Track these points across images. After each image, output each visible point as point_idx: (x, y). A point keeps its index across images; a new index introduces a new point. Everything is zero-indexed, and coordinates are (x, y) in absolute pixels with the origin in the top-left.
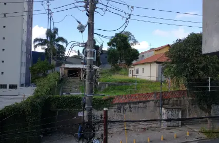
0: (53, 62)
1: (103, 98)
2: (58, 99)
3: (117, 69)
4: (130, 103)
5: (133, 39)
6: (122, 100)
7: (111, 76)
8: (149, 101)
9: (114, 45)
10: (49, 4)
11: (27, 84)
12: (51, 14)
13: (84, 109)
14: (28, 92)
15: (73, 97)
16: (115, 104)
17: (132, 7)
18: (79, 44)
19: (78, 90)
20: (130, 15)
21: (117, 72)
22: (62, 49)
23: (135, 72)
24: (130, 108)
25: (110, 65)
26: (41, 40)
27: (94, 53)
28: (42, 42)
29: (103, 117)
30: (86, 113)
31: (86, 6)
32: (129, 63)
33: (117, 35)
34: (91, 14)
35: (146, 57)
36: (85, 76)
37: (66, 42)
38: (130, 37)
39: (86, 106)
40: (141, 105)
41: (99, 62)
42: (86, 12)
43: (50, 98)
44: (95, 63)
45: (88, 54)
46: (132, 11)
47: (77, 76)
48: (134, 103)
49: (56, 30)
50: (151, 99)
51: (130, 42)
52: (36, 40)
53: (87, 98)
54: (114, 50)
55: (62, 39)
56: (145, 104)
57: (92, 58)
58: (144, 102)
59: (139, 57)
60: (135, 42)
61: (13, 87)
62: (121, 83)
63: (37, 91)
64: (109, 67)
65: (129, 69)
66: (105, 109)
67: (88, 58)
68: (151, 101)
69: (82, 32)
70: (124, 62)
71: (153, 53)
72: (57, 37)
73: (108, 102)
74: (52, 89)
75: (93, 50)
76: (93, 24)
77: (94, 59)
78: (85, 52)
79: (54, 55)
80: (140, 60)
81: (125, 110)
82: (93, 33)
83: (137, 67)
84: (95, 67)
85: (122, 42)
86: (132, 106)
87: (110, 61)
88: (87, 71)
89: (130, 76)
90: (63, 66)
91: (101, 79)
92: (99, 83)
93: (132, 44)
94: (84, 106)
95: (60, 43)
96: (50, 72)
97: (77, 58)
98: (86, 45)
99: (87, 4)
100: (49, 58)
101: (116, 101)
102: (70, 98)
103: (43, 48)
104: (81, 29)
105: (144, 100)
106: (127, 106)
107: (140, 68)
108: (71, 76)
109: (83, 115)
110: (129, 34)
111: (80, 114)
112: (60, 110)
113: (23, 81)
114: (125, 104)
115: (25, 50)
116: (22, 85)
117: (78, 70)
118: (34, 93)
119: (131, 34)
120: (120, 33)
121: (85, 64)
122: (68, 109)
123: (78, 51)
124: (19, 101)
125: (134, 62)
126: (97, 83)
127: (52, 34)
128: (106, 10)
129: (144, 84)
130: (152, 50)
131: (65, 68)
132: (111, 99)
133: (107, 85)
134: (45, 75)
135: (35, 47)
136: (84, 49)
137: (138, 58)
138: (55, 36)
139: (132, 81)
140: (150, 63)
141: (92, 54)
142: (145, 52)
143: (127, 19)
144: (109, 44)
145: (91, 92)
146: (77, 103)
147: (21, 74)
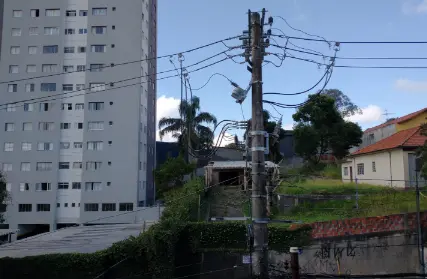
0: (193, 160)
1: (290, 227)
2: (203, 228)
3: (314, 168)
4: (348, 237)
5: (346, 104)
6: (331, 232)
7: (303, 181)
8: (391, 233)
9: (306, 119)
10: (182, 58)
11: (149, 202)
12: (186, 75)
13: (252, 250)
14: (151, 217)
15: (231, 225)
16: (318, 240)
17: (337, 44)
18: (236, 125)
19: (241, 213)
20: (333, 59)
21: (316, 173)
22: (208, 134)
23: (355, 170)
24: (349, 247)
25: (301, 159)
26: (171, 121)
27: (265, 138)
28: (173, 124)
29: (289, 265)
30: (255, 257)
31: (246, 55)
32: (342, 154)
33: (312, 98)
34: (256, 69)
35: (378, 137)
36: (250, 183)
37: (215, 121)
38: (340, 99)
39: (255, 244)
40: (374, 241)
41: (278, 154)
42: (247, 64)
43: (189, 227)
44: (268, 158)
45: (255, 141)
46: (337, 50)
47: (237, 184)
48: (358, 238)
49: (196, 101)
50: (396, 228)
51: (341, 109)
52: (163, 122)
53: (256, 227)
54: (306, 128)
55: (207, 117)
56: (383, 240)
57: (262, 149)
58: (381, 235)
59: (363, 138)
60: (352, 108)
61: (126, 207)
62: (327, 195)
63: (166, 215)
64: (298, 162)
65: (343, 166)
66: (292, 250)
67: (254, 149)
68: (396, 232)
69: (240, 102)
70: (331, 151)
71: (394, 129)
72: (197, 113)
73: (302, 237)
74: (192, 210)
75: (262, 133)
76: (260, 84)
77: (265, 150)
78: (249, 139)
79: (194, 146)
80: (363, 146)
81: (339, 252)
82: (261, 101)
83: (359, 161)
84: (270, 164)
85: (323, 111)
86: (354, 243)
87: (300, 152)
88: (254, 172)
89: (346, 178)
90: (209, 166)
91: (284, 188)
92: (279, 197)
93: (346, 113)
94: (252, 243)
95: (204, 124)
96: (187, 177)
97: (235, 147)
98: (249, 125)
99: (248, 50)
100: (185, 153)
101: (318, 234)
102: (225, 227)
103: (175, 136)
104: (239, 96)
105: (380, 230)
106: (343, 244)
107: (367, 161)
108: (227, 184)
109: (252, 260)
110: (337, 93)
111: (245, 260)
112: (206, 250)
113: (143, 198)
114: (339, 239)
115: (144, 140)
116: (141, 204)
117: (237, 172)
118: (163, 219)
119: (340, 93)
120: (318, 94)
121: (248, 158)
122: (221, 249)
123: (236, 138)
124: (136, 234)
125: (353, 150)
126: (276, 197)
127: (188, 108)
128: (285, 56)
129: (378, 197)
130: (390, 122)
131: (215, 170)
132: (307, 228)
133: (296, 201)
134: (180, 184)
135: (162, 133)
136: (247, 132)
137: (361, 142)
138: (194, 113)
139: (350, 191)
140: (389, 150)
141: (262, 141)
142: (376, 128)
143: (328, 67)
144: (296, 118)
145: (263, 214)
146: (237, 236)
147: (139, 182)
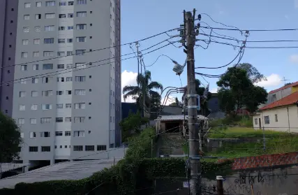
0: (147, 115)
1: (217, 161)
2: (155, 163)
3: (233, 119)
4: (258, 169)
5: (255, 73)
6: (246, 165)
7: (225, 128)
8: (290, 166)
9: (226, 85)
10: (138, 45)
11: (118, 144)
12: (140, 57)
13: (190, 177)
14: (119, 154)
15: (174, 160)
16: (236, 171)
17: (247, 32)
18: (177, 90)
19: (181, 152)
20: (244, 42)
21: (235, 123)
22: (157, 97)
23: (263, 121)
24: (259, 175)
25: (224, 114)
26: (131, 88)
27: (197, 99)
28: (132, 90)
29: (216, 189)
30: (192, 183)
31: (183, 41)
32: (253, 109)
33: (230, 70)
34: (190, 51)
35: (279, 97)
36: (187, 130)
37: (162, 88)
38: (250, 70)
39: (192, 174)
40: (277, 171)
41: (207, 110)
42: (184, 47)
43: (145, 161)
44: (199, 113)
45: (190, 101)
46: (247, 36)
47: (178, 131)
48: (265, 169)
49: (148, 74)
50: (293, 162)
51: (252, 77)
52: (126, 89)
53: (192, 162)
54: (227, 91)
55: (156, 84)
56: (284, 171)
57: (195, 107)
58: (282, 167)
59: (268, 98)
60: (259, 76)
61: (101, 148)
62: (242, 139)
63: (129, 153)
64: (222, 116)
65: (254, 118)
66: (218, 178)
67: (189, 107)
68: (293, 165)
69: (179, 74)
70: (245, 108)
71: (290, 91)
72: (149, 82)
73: (225, 168)
74: (148, 150)
75: (195, 95)
76: (193, 61)
77: (198, 107)
78: (186, 100)
79: (147, 105)
80: (269, 103)
81: (252, 179)
82: (194, 73)
83: (265, 114)
84: (201, 117)
85: (238, 79)
86: (262, 173)
87: (222, 108)
88: (190, 124)
89: (256, 126)
90: (159, 119)
91: (212, 134)
92: (208, 141)
93: (255, 81)
94: (189, 172)
96: (143, 127)
97: (176, 105)
98: (185, 90)
99: (184, 38)
100: (141, 110)
101: (237, 166)
102: (170, 162)
103: (134, 98)
104: (178, 70)
105: (282, 163)
106: (255, 174)
107: (271, 115)
108: (171, 131)
109: (190, 185)
110: (248, 66)
111: (185, 185)
112: (158, 178)
113: (113, 141)
114: (252, 170)
115: (113, 102)
116: (111, 146)
117: (178, 123)
118: (127, 156)
119: (251, 66)
120: (235, 68)
121: (185, 113)
122: (168, 177)
123: (177, 99)
124: (109, 166)
125: (261, 106)
126: (206, 140)
127: (143, 79)
128: (210, 41)
129: (280, 140)
130: (288, 85)
131: (162, 122)
132: (229, 162)
133: (221, 143)
134: (138, 132)
135: (125, 97)
136: (184, 95)
137: (266, 100)
138: (147, 82)
139: (259, 135)
140: (287, 106)
141: (195, 101)
142: (277, 91)
143: (241, 48)
144: (219, 84)
145: (197, 153)
146: (179, 168)
147: (110, 131)
